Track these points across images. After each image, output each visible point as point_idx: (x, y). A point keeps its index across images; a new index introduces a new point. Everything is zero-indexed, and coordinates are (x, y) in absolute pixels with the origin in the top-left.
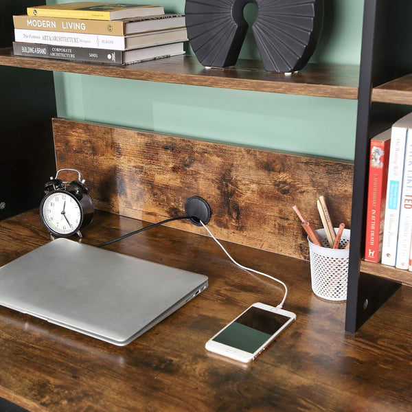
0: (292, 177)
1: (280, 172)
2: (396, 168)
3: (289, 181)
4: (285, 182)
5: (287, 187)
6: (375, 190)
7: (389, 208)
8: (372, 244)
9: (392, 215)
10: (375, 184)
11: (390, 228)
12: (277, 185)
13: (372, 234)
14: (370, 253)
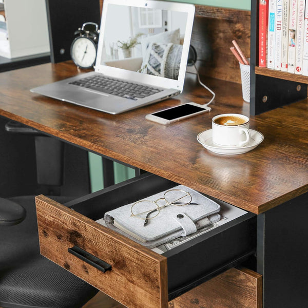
0: (244, 27)
1: (236, 23)
2: (272, 4)
3: (242, 29)
4: (239, 31)
5: (240, 34)
6: (263, 19)
7: (270, 31)
8: (262, 55)
9: (272, 35)
10: (263, 16)
11: (271, 44)
12: (234, 32)
13: (262, 49)
14: (262, 61)
